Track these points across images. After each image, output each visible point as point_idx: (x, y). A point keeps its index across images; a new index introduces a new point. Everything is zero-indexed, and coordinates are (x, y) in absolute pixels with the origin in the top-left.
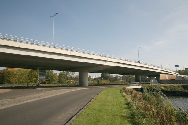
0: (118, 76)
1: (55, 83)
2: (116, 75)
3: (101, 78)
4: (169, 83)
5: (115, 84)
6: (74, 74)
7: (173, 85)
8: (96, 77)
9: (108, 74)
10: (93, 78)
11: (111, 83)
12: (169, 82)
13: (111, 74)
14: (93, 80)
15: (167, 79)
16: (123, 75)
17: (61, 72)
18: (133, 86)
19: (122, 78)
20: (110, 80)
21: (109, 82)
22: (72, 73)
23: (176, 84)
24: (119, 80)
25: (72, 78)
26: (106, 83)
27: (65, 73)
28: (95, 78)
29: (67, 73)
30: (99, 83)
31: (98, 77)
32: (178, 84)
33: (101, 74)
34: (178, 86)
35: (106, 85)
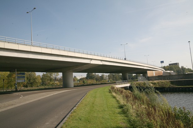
0: (105, 75)
1: (38, 86)
2: (102, 74)
3: (87, 78)
4: (157, 80)
5: (101, 84)
6: (59, 75)
7: (161, 81)
8: (82, 77)
9: (94, 73)
10: (79, 78)
11: (98, 83)
12: (157, 78)
13: (97, 74)
14: (79, 80)
15: (154, 75)
16: (109, 74)
17: (44, 74)
18: (121, 84)
19: (108, 76)
20: (97, 80)
21: (96, 81)
22: (56, 74)
23: (164, 80)
24: (105, 79)
25: (56, 79)
26: (92, 83)
27: (49, 74)
28: (80, 78)
29: (50, 75)
30: (85, 83)
31: (84, 77)
32: (166, 80)
33: (86, 73)
34: (166, 82)
35: (93, 85)
